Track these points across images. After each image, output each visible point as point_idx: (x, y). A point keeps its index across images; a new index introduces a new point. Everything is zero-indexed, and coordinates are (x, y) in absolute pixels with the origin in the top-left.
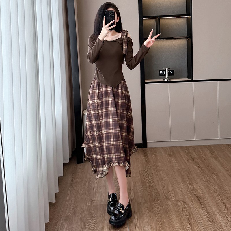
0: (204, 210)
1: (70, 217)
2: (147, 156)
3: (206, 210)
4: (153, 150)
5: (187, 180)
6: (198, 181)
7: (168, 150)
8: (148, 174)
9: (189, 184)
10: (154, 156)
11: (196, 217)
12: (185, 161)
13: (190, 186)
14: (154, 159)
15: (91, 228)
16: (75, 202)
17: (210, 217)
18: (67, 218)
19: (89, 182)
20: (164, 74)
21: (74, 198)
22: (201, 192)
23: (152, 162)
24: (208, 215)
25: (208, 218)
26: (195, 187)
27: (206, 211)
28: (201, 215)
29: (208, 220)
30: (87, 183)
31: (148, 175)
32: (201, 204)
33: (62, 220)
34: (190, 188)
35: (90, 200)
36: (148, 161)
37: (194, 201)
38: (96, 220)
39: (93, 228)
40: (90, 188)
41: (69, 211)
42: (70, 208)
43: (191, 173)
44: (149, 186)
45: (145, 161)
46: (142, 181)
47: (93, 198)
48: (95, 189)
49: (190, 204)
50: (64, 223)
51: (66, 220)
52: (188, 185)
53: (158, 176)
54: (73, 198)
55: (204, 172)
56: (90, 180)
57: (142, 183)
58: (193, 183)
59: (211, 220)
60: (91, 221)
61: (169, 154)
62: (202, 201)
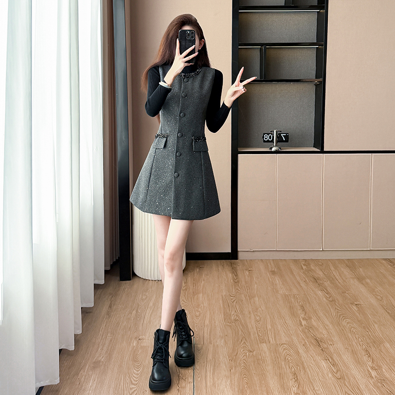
0: (326, 360)
1: (101, 364)
2: (236, 273)
3: (330, 359)
4: (246, 263)
5: (299, 312)
6: (321, 314)
7: (270, 264)
8: (236, 301)
9: (304, 319)
10: (247, 273)
11: (309, 370)
12: (299, 283)
13: (304, 323)
14: (247, 277)
15: (134, 382)
16: (111, 341)
17: (337, 371)
18: (96, 365)
19: (137, 311)
20: (270, 139)
21: (111, 334)
23: (243, 283)
24: (334, 369)
25: (332, 372)
26: (314, 323)
27: (331, 361)
28: (319, 367)
29: (333, 376)
30: (134, 312)
31: (235, 303)
32: (322, 350)
33: (87, 367)
34: (305, 325)
35: (136, 338)
36: (236, 281)
37: (310, 346)
38: (143, 369)
39: (137, 381)
40: (139, 319)
41: (100, 354)
42: (102, 349)
43: (309, 303)
44: (236, 320)
45: (232, 281)
46: (224, 313)
47: (142, 335)
48: (145, 322)
49: (301, 351)
50: (90, 373)
51: (94, 368)
52: (300, 321)
53: (251, 305)
54: (109, 335)
55: (335, 301)
56: (140, 307)
57: (224, 315)
58: (310, 318)
59: (338, 375)
60: (135, 371)
61: (271, 271)
62: (325, 346)
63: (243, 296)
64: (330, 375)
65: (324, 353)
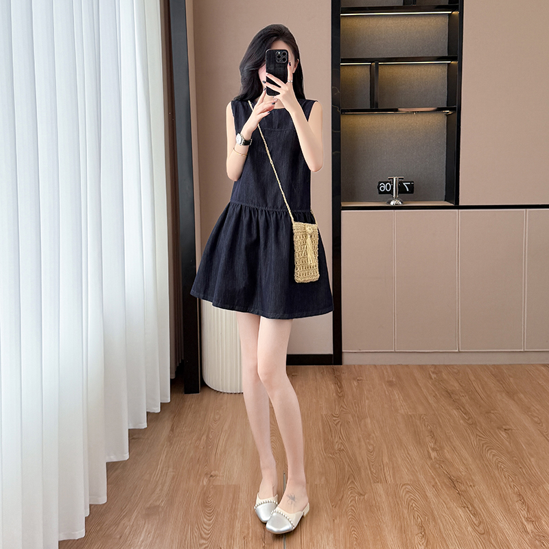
0: (464, 507)
1: (160, 510)
2: (341, 383)
3: (470, 506)
4: (354, 370)
5: (428, 439)
6: (457, 443)
7: (387, 372)
8: (340, 424)
9: (433, 449)
10: (355, 383)
11: (441, 521)
12: (426, 399)
13: (433, 454)
14: (355, 390)
15: (204, 535)
17: (480, 523)
18: (151, 512)
20: (388, 189)
22: (462, 468)
23: (350, 397)
24: (474, 520)
25: (473, 524)
26: (448, 456)
27: (471, 509)
28: (455, 518)
29: (475, 530)
31: (339, 426)
32: (459, 493)
33: (135, 515)
34: (435, 458)
35: (207, 474)
36: (341, 395)
37: (442, 487)
38: (216, 519)
39: (208, 534)
40: (210, 447)
41: (159, 496)
43: (441, 426)
44: (340, 450)
45: (334, 394)
46: (324, 440)
47: (215, 470)
48: (219, 452)
49: (430, 493)
52: (429, 452)
53: (361, 429)
55: (476, 425)
57: (325, 443)
58: (442, 448)
59: (481, 529)
60: (205, 520)
61: (388, 382)
62: (463, 488)
63: (350, 416)
64: (470, 529)
65: (462, 497)
